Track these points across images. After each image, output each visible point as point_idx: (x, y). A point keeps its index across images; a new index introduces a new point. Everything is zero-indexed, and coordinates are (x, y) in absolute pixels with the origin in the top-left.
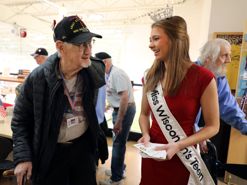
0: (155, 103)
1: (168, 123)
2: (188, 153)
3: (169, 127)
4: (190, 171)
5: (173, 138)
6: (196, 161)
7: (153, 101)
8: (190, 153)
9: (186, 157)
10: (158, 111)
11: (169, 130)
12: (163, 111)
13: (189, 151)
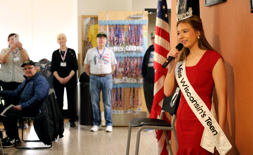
0: (179, 77)
1: (188, 91)
2: (203, 113)
3: (189, 94)
4: (204, 126)
5: (192, 102)
6: (210, 119)
7: (178, 76)
8: (205, 113)
9: (202, 116)
10: (181, 82)
11: (189, 96)
12: (184, 82)
13: (204, 111)
